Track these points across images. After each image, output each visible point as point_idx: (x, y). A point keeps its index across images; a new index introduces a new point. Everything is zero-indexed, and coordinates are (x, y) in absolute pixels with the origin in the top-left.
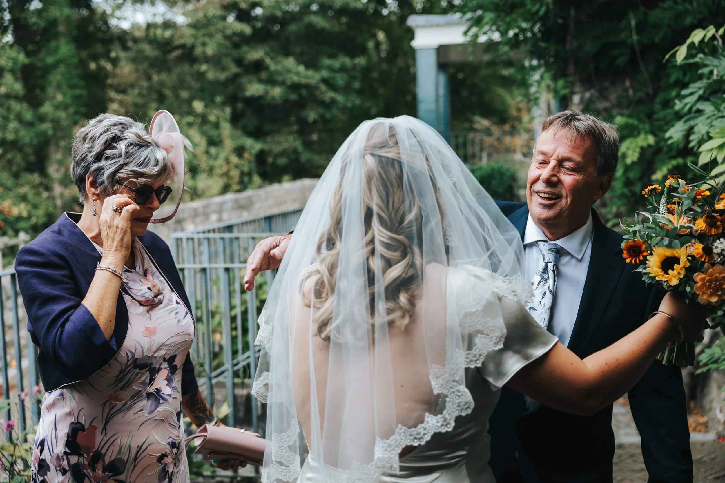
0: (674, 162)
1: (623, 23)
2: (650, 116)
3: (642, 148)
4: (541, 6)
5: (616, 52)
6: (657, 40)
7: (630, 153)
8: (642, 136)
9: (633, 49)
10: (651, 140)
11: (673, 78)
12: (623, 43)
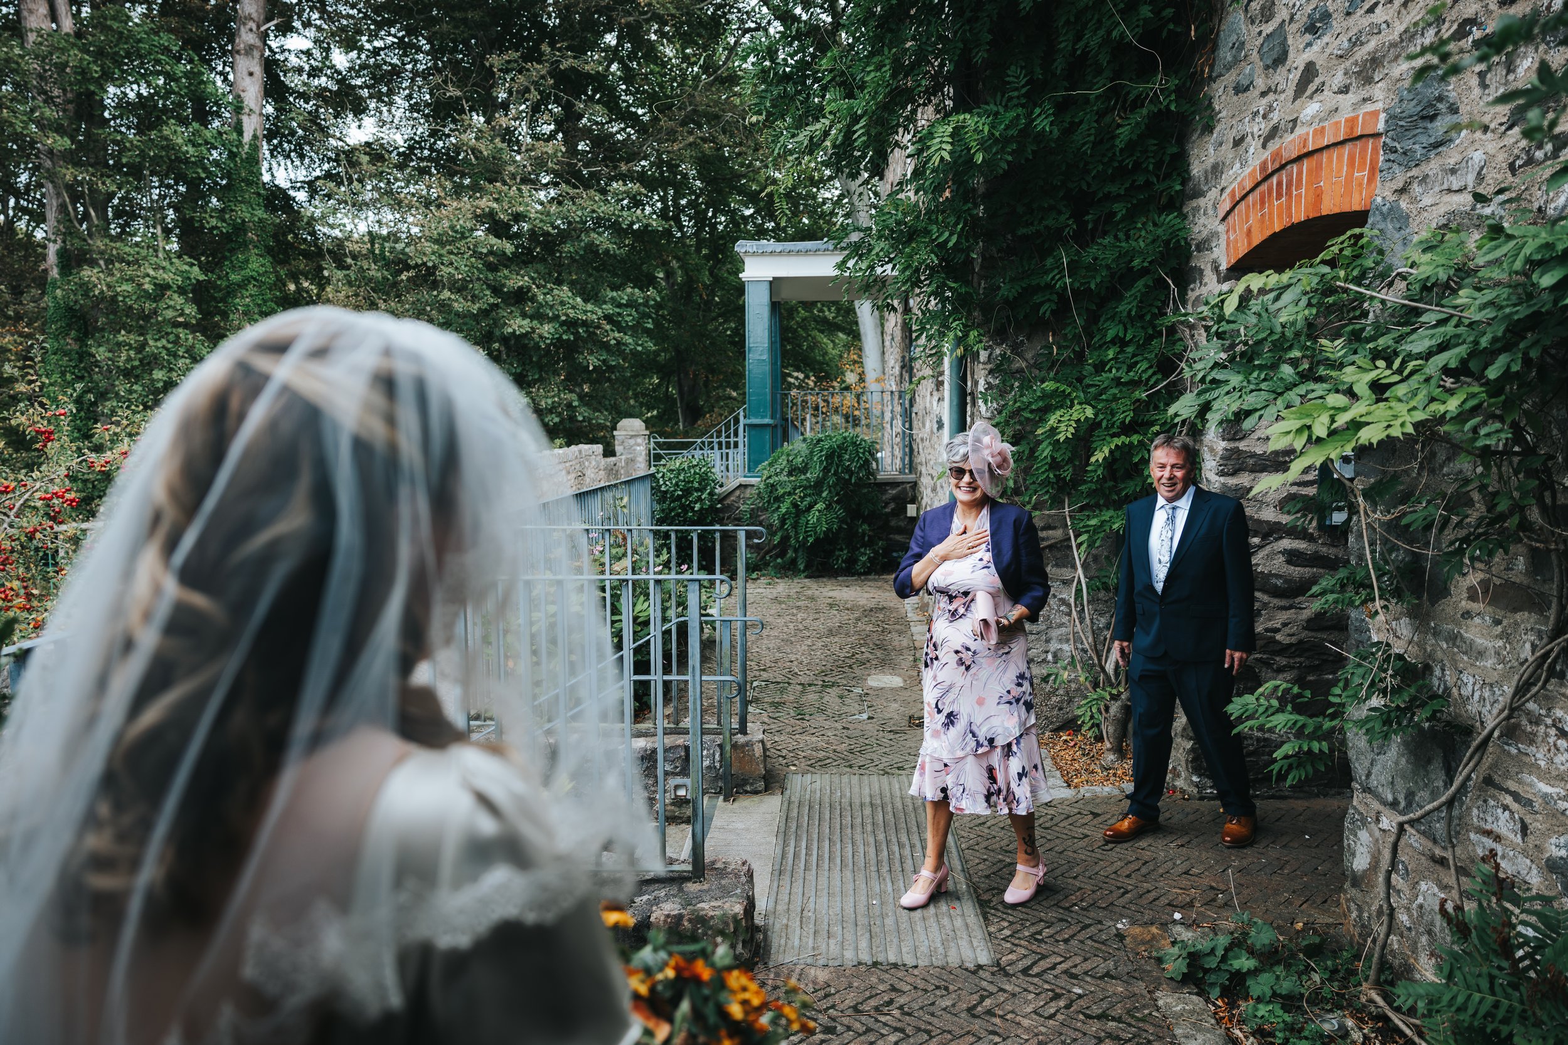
0: (1118, 441)
1: (1049, 261)
2: (1080, 380)
3: (1078, 421)
4: (951, 235)
5: (1038, 298)
6: (1093, 286)
7: (1063, 427)
8: (1077, 407)
9: (1062, 296)
10: (1089, 412)
11: (1111, 334)
12: (1049, 287)
